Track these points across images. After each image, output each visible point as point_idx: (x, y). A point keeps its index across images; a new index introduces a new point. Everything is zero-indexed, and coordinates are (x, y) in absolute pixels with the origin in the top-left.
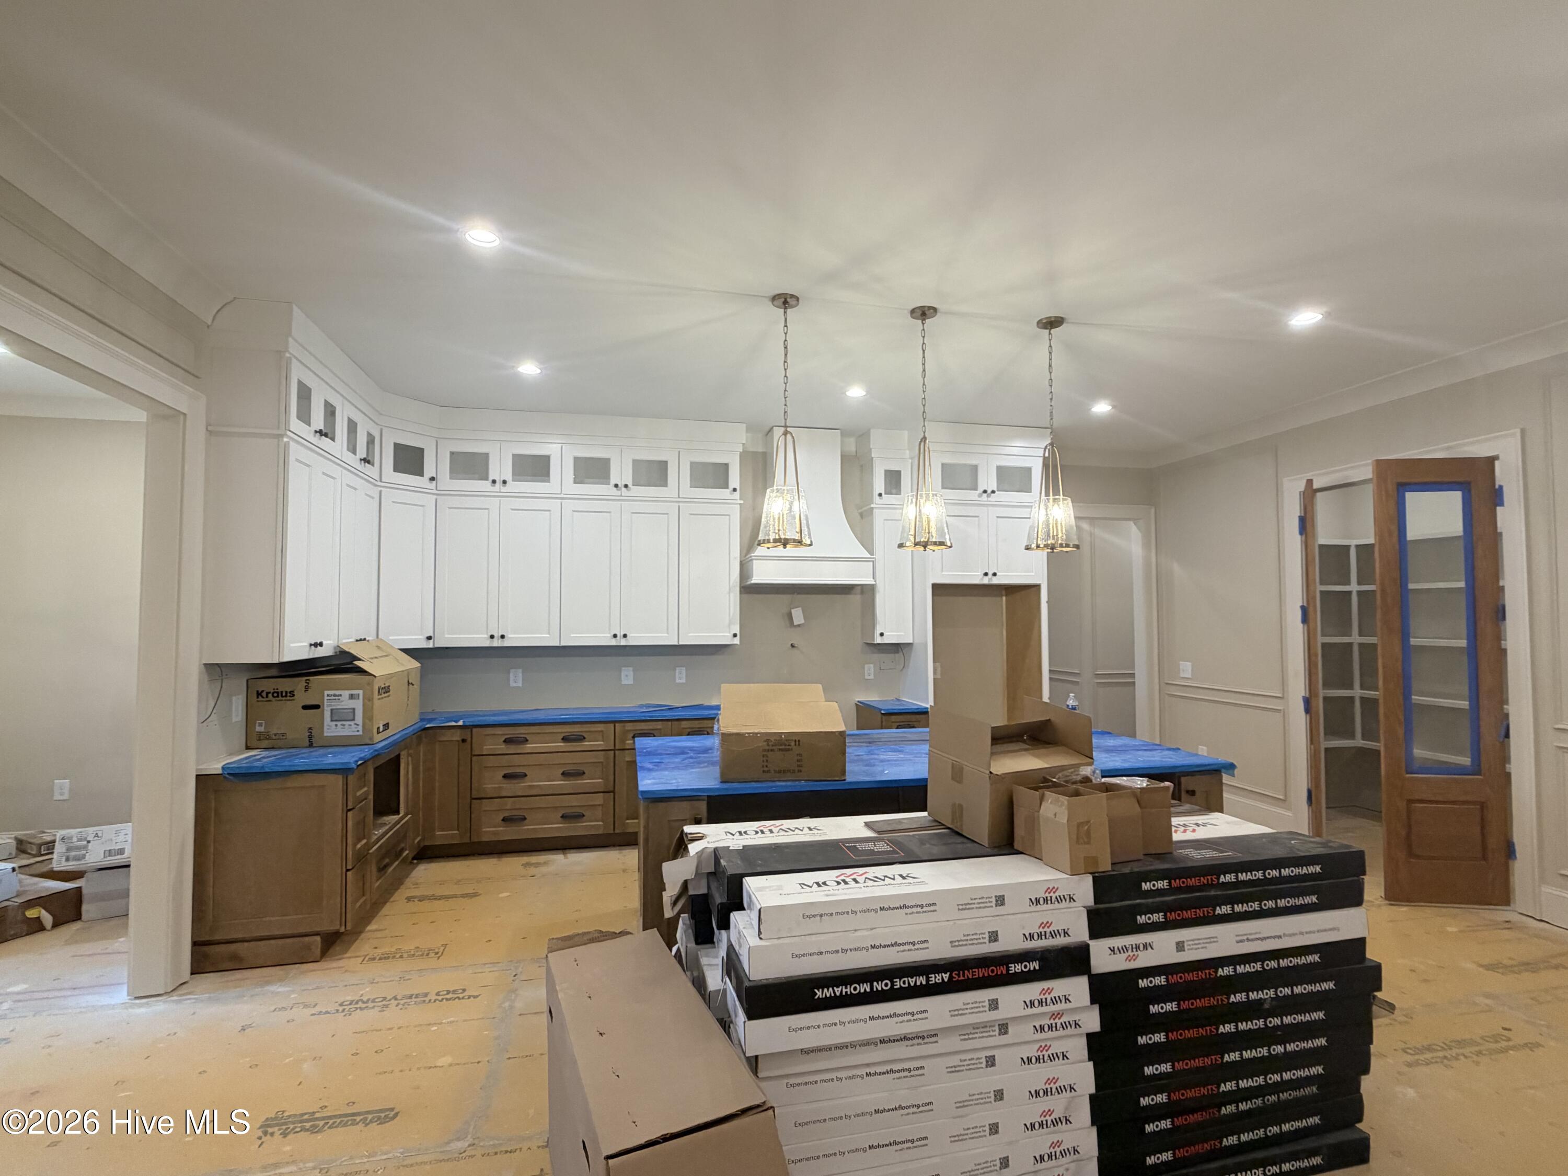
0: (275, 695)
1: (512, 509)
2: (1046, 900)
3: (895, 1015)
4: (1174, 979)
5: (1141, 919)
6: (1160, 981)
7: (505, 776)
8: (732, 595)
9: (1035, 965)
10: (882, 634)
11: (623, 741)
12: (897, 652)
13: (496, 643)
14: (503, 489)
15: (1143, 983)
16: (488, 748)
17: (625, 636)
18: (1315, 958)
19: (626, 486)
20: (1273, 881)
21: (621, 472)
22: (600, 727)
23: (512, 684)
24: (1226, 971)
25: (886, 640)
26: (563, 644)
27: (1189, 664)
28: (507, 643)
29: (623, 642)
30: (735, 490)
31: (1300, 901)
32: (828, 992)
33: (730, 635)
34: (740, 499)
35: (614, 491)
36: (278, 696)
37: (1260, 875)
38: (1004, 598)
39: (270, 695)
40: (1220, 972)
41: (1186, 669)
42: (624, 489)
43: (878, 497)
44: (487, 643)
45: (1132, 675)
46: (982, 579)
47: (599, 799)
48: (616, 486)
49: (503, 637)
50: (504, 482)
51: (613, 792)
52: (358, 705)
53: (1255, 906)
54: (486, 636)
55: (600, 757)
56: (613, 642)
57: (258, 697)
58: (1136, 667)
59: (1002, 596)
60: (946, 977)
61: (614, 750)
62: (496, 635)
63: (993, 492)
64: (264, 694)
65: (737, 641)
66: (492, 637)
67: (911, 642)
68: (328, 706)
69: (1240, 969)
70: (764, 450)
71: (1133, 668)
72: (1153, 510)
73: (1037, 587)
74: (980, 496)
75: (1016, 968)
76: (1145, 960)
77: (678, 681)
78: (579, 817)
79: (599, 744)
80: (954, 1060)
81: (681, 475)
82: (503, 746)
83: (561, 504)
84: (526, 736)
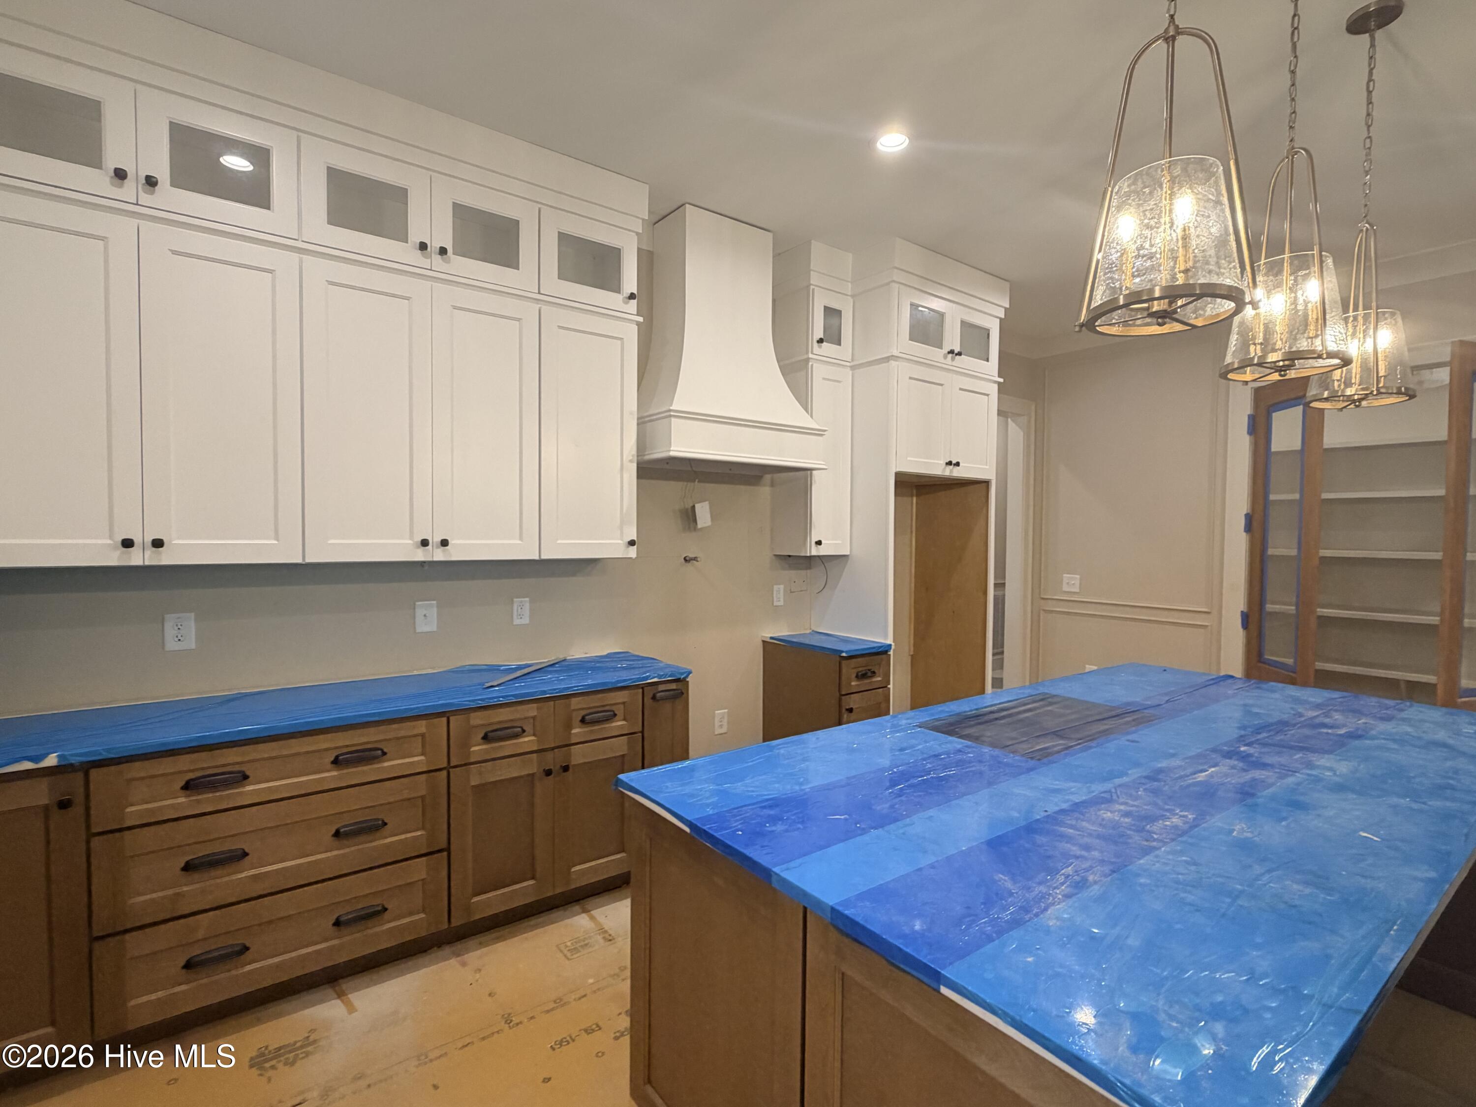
1: (175, 252)
7: (188, 868)
8: (626, 476)
10: (819, 543)
11: (465, 745)
12: (809, 567)
13: (136, 558)
14: (145, 198)
16: (135, 811)
17: (444, 543)
19: (443, 251)
21: (431, 221)
22: (421, 727)
23: (171, 645)
25: (823, 551)
26: (309, 559)
28: (166, 558)
29: (439, 555)
30: (632, 296)
33: (622, 542)
34: (638, 315)
35: (416, 257)
38: (915, 499)
41: (1071, 583)
42: (437, 258)
43: (816, 344)
44: (114, 558)
46: (944, 470)
47: (419, 870)
48: (423, 246)
49: (158, 544)
50: (151, 182)
51: (448, 850)
54: (109, 542)
55: (421, 786)
56: (420, 555)
59: (912, 496)
61: (449, 768)
62: (137, 540)
63: (956, 354)
65: (632, 552)
66: (128, 544)
67: (848, 553)
73: (986, 483)
74: (945, 357)
77: (517, 621)
78: (376, 913)
79: (418, 761)
81: (542, 254)
82: (182, 800)
83: (301, 261)
84: (243, 768)
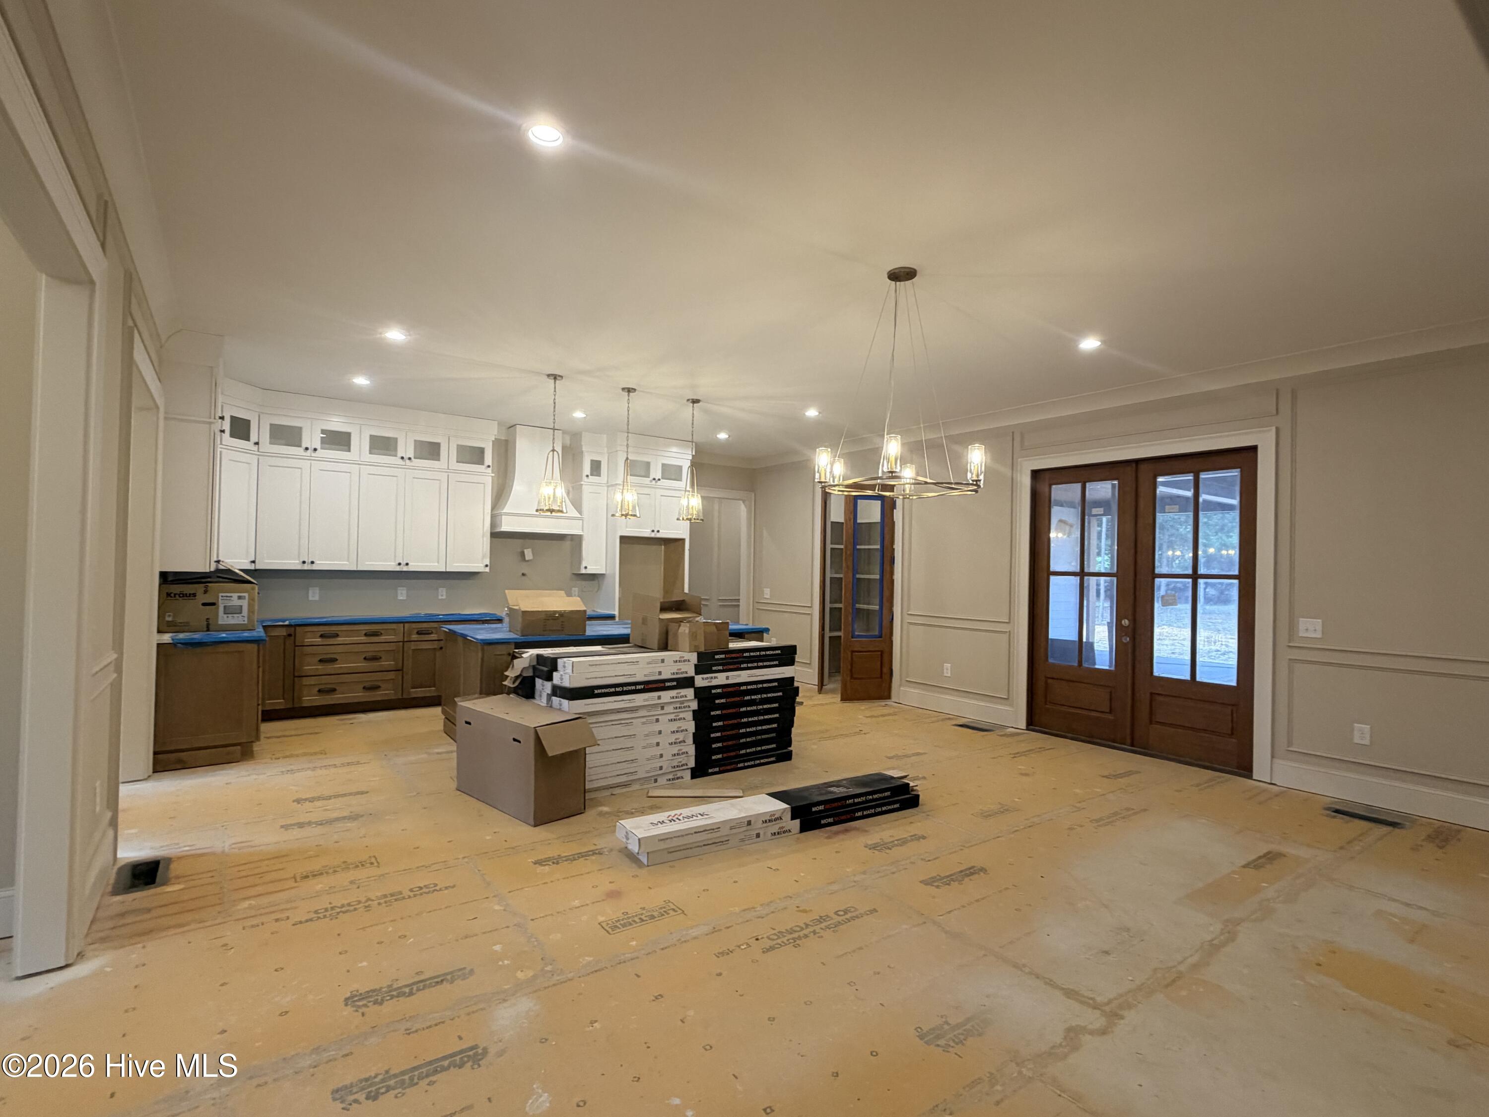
0: (181, 595)
1: (321, 470)
2: (679, 661)
3: (623, 700)
4: (725, 690)
5: (714, 668)
6: (719, 691)
7: (321, 661)
8: (485, 539)
9: (675, 683)
10: (586, 568)
11: (410, 634)
12: (593, 580)
13: (306, 567)
14: (313, 455)
15: (713, 691)
16: (308, 641)
17: (407, 564)
18: (776, 684)
19: (410, 459)
20: (764, 656)
21: (406, 448)
22: (394, 626)
23: (311, 598)
24: (744, 688)
25: (589, 571)
26: (358, 569)
27: (769, 589)
28: (315, 567)
29: (405, 569)
30: (489, 466)
31: (772, 663)
32: (599, 691)
33: (482, 565)
34: (492, 473)
35: (401, 462)
36: (183, 597)
37: (758, 653)
38: (663, 547)
39: (177, 596)
40: (742, 688)
41: (767, 593)
42: (408, 461)
43: (586, 478)
44: (299, 567)
45: (738, 600)
46: (650, 534)
47: (391, 675)
48: (402, 458)
49: (312, 562)
50: (315, 450)
51: (402, 670)
52: (245, 603)
53: (755, 664)
54: (298, 562)
55: (392, 647)
56: (398, 569)
57: (167, 597)
58: (741, 594)
59: (661, 545)
60: (642, 687)
61: (404, 642)
62: (307, 561)
63: (659, 480)
64: (172, 595)
65: (487, 570)
66: (304, 562)
67: (604, 572)
68: (222, 604)
69: (749, 687)
70: (506, 439)
71: (739, 595)
72: (753, 495)
73: (683, 540)
74: (651, 481)
75: (668, 684)
76: (714, 682)
77: (440, 597)
78: (377, 688)
79: (391, 638)
80: (644, 720)
81: (448, 453)
82: (320, 640)
83: (360, 468)
84: (337, 632)
